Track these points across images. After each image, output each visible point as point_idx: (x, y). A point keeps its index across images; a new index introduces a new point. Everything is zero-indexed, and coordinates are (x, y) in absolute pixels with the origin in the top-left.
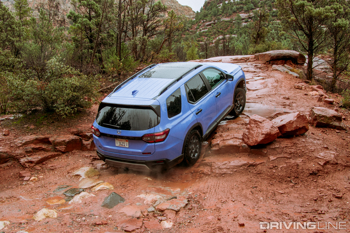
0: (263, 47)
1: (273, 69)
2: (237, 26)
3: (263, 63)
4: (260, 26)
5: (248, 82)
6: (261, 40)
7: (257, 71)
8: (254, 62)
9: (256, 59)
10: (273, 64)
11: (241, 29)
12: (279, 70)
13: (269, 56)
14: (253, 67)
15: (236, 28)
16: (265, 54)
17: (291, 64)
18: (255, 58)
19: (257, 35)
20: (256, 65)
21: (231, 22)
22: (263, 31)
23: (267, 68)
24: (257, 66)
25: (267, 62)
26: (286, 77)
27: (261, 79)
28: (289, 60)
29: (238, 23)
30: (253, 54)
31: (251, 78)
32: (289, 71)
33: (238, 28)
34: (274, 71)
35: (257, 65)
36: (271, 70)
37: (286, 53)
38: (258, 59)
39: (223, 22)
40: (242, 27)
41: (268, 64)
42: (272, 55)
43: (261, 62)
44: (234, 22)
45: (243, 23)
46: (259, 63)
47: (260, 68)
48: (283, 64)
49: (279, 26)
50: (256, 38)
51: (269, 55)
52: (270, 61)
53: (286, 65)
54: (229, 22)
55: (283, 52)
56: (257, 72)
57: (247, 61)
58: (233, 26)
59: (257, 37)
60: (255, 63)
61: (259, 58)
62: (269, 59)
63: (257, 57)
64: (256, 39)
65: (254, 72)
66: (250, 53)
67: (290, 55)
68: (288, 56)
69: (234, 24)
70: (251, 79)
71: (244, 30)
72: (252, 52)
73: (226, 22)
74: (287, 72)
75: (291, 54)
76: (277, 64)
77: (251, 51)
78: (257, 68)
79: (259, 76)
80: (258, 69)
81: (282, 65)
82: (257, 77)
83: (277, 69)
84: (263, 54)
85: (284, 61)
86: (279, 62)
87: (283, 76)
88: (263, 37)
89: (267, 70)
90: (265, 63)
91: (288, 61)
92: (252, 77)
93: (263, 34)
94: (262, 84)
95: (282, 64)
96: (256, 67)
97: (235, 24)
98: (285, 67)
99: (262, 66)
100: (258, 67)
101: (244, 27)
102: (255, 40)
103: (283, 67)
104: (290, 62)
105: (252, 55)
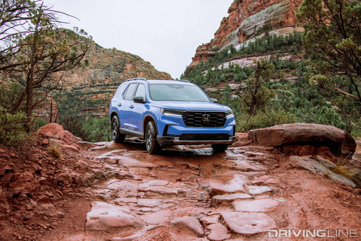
0: (263, 120)
1: (290, 165)
2: (225, 98)
3: (267, 150)
4: (256, 85)
5: (232, 201)
6: (258, 109)
7: (254, 168)
8: (246, 147)
9: (251, 141)
10: (289, 154)
11: (230, 102)
12: (307, 167)
13: (281, 136)
14: (246, 158)
15: (225, 100)
16: (272, 131)
17: (328, 155)
18: (249, 138)
19: (253, 99)
20: (251, 153)
21: (219, 94)
22: (263, 93)
23: (276, 161)
24: (254, 156)
25: (276, 147)
26: (338, 196)
27: (265, 193)
28: (324, 146)
29: (227, 94)
30: (246, 130)
31: (241, 189)
32: (330, 172)
33: (227, 101)
34: (295, 170)
35: (254, 153)
36: (285, 167)
37: (318, 130)
38: (256, 141)
39: (209, 93)
40: (232, 100)
41: (278, 153)
42: (288, 134)
43: (262, 148)
44: (221, 93)
45: (233, 95)
46: (259, 150)
47: (261, 162)
48: (313, 154)
49: (285, 92)
50: (250, 105)
51: (280, 134)
52: (283, 145)
53: (319, 157)
54: (216, 93)
55: (312, 128)
56: (254, 171)
57: (234, 144)
58: (221, 98)
59: (252, 104)
60: (251, 150)
61: (258, 140)
62: (280, 141)
63: (254, 137)
64: (252, 107)
65: (249, 170)
66: (241, 130)
67: (328, 134)
68: (323, 137)
69: (221, 96)
70: (240, 192)
71: (234, 104)
72: (244, 128)
73: (212, 92)
74: (326, 176)
75: (329, 132)
76: (298, 154)
77: (242, 126)
78: (254, 160)
79: (259, 184)
80: (257, 163)
81: (311, 156)
82: (256, 187)
83: (302, 165)
84: (267, 131)
85: (313, 148)
86: (304, 149)
87: (324, 189)
88: (263, 103)
89: (278, 167)
90: (271, 151)
91: (323, 148)
92: (244, 186)
93: (262, 98)
94: (271, 214)
95: (309, 154)
96: (253, 158)
97: (223, 96)
98: (319, 161)
99: (265, 158)
100: (256, 158)
101: (234, 100)
102: (249, 108)
103: (314, 161)
104: (326, 150)
105: (243, 132)
